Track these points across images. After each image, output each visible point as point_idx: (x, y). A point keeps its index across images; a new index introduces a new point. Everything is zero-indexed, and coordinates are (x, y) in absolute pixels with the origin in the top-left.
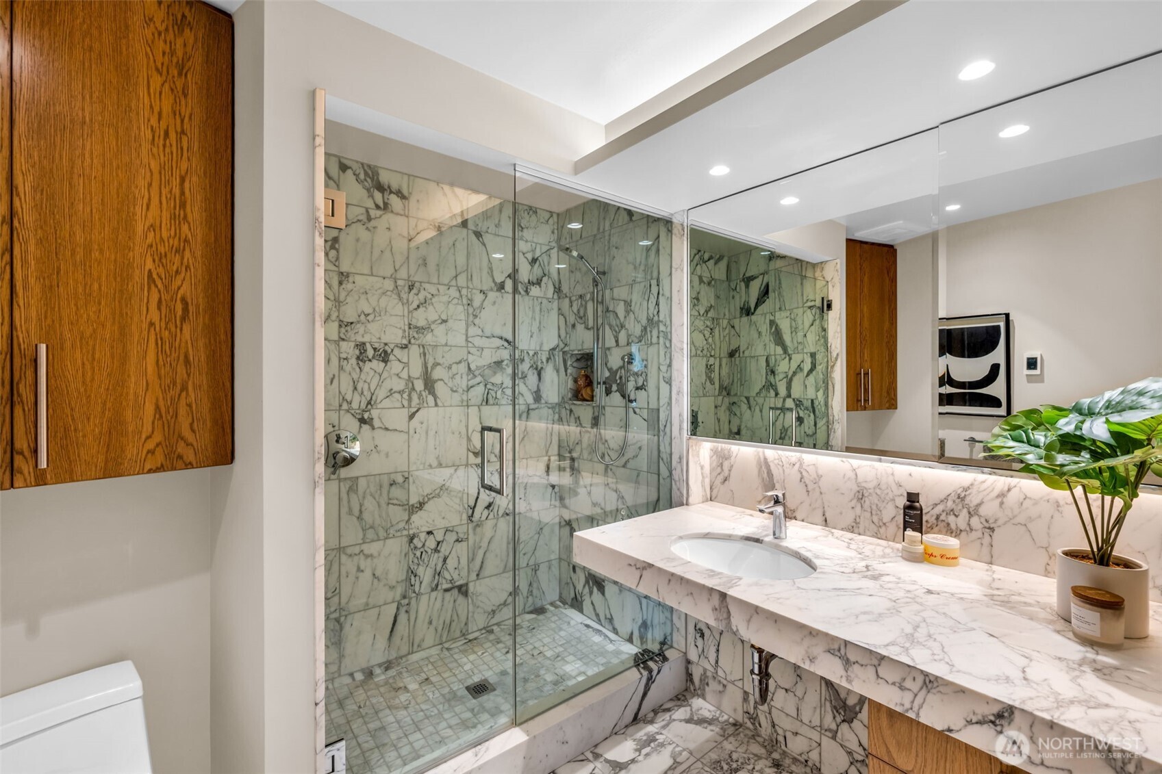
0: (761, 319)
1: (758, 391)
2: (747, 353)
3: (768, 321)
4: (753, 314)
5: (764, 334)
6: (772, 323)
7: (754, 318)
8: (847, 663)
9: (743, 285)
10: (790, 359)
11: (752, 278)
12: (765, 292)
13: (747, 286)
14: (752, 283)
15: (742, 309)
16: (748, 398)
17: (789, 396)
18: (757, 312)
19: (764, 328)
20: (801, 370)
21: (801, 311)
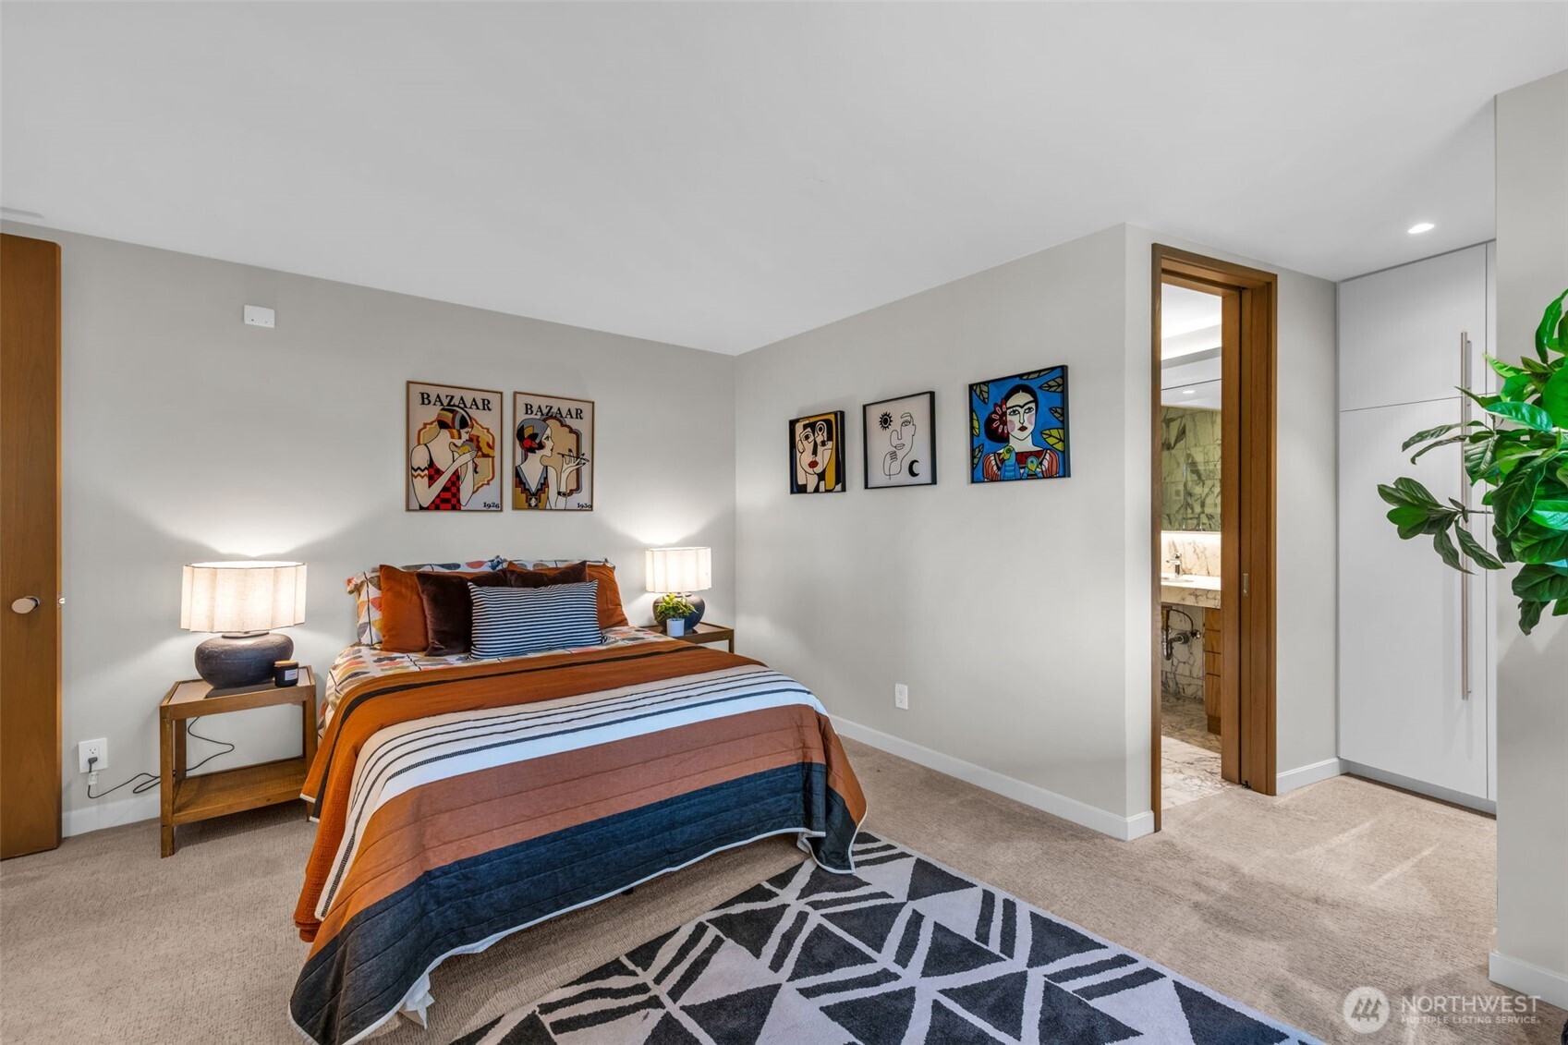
0: (1179, 451)
1: (1177, 509)
2: (1167, 480)
3: (1185, 454)
4: (1173, 448)
5: (1181, 464)
6: (1189, 456)
7: (1173, 451)
8: (1196, 596)
9: (1164, 425)
10: (1204, 484)
11: (1172, 420)
12: (1182, 433)
13: (1168, 426)
14: (1172, 424)
15: (1163, 445)
16: (1168, 516)
17: (1203, 512)
18: (1177, 447)
19: (1182, 460)
20: (1212, 492)
21: (1212, 447)
